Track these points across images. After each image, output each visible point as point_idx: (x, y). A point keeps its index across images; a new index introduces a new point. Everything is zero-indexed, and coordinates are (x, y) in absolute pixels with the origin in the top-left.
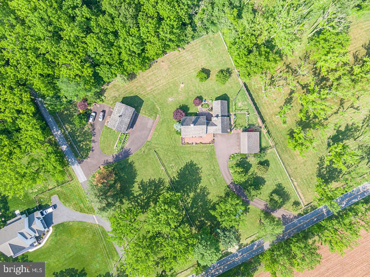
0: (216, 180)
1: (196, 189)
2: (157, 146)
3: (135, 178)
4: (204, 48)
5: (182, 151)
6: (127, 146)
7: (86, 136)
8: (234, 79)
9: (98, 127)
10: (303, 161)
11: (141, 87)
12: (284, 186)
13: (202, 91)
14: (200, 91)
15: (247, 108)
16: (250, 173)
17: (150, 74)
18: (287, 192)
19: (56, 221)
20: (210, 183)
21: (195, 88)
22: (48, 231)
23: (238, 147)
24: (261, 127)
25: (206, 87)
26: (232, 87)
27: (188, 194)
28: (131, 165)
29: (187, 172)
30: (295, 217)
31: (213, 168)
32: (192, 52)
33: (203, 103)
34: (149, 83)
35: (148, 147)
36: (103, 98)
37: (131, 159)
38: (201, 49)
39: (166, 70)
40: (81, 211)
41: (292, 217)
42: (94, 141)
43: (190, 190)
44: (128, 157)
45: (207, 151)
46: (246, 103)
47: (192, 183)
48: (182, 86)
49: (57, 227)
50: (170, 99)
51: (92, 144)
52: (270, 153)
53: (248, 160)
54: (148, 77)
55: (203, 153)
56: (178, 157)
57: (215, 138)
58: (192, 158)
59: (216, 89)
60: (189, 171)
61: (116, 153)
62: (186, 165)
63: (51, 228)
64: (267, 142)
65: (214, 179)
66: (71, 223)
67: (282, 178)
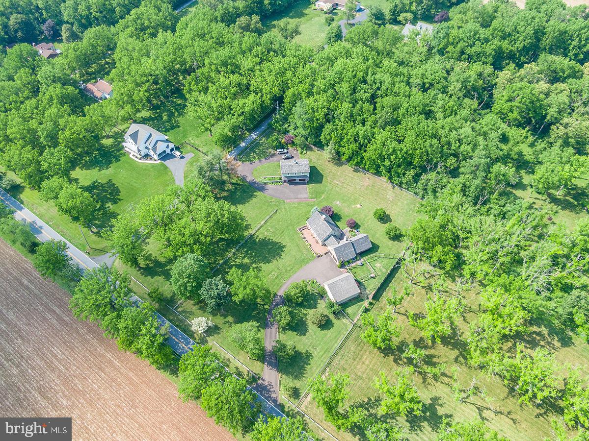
0: (276, 278)
1: (255, 262)
2: (283, 210)
3: (239, 204)
4: (408, 204)
5: (291, 233)
6: (269, 186)
7: (262, 154)
8: (400, 247)
9: (275, 158)
11: (334, 175)
12: (312, 362)
13: (365, 225)
14: (364, 222)
15: (379, 274)
16: (305, 312)
17: (350, 175)
18: (305, 372)
19: (168, 163)
20: (270, 274)
21: (364, 217)
22: (155, 160)
24: (368, 298)
26: (391, 249)
27: (245, 257)
28: (252, 196)
29: (270, 247)
30: (275, 401)
31: (289, 269)
32: (396, 196)
33: (355, 231)
34: (341, 179)
35: (278, 203)
36: (305, 152)
37: (258, 193)
38: (405, 202)
39: (363, 185)
41: (273, 395)
42: (260, 161)
43: (251, 257)
44: (259, 191)
45: (304, 255)
47: (259, 256)
48: (358, 206)
49: (163, 165)
50: (338, 203)
51: (257, 161)
52: (344, 324)
53: (319, 301)
54: (346, 175)
55: (301, 252)
56: (282, 232)
57: (324, 257)
58: (288, 245)
59: (377, 235)
60: (271, 248)
61: (257, 180)
62: (278, 243)
63: (160, 161)
64: (355, 314)
65: (276, 275)
66: (169, 174)
67: (321, 354)
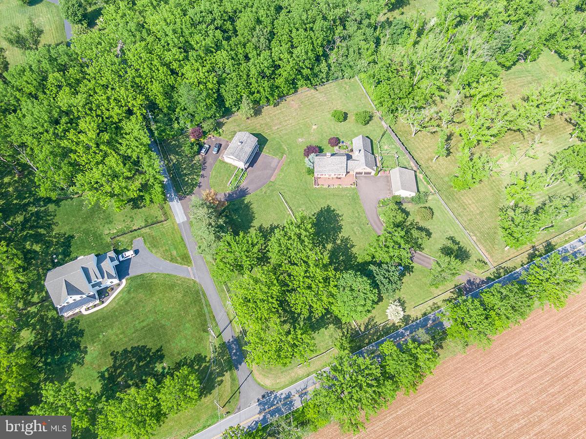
0: (362, 229)
1: (335, 240)
2: (282, 187)
3: (251, 222)
4: (340, 91)
5: (315, 194)
6: (243, 184)
7: (193, 169)
8: (376, 123)
9: (209, 161)
10: (478, 212)
11: (266, 125)
12: (457, 239)
13: (339, 133)
14: (336, 132)
16: (409, 223)
17: (277, 112)
18: (464, 248)
19: (133, 271)
20: (355, 233)
21: (330, 130)
22: (119, 285)
23: (388, 192)
25: (343, 129)
26: (374, 130)
27: (324, 245)
28: (247, 206)
29: (322, 219)
30: (483, 282)
31: (357, 215)
32: (325, 94)
33: (341, 144)
34: (276, 122)
35: (270, 188)
36: (221, 131)
37: (247, 199)
38: (336, 91)
39: (296, 110)
40: (173, 260)
41: (478, 281)
42: (203, 176)
43: (327, 240)
44: (245, 196)
45: (348, 195)
46: (393, 146)
47: (329, 233)
48: (314, 127)
49: (133, 279)
50: (300, 140)
51: (200, 179)
52: (432, 200)
53: (403, 207)
54: (275, 115)
55: (343, 196)
56: (310, 201)
57: (358, 181)
58: (328, 202)
59: (355, 131)
60: (324, 218)
61: (229, 191)
62: (321, 211)
63: (124, 281)
64: (426, 187)
65: (359, 228)
66: (155, 276)
67: (453, 230)
